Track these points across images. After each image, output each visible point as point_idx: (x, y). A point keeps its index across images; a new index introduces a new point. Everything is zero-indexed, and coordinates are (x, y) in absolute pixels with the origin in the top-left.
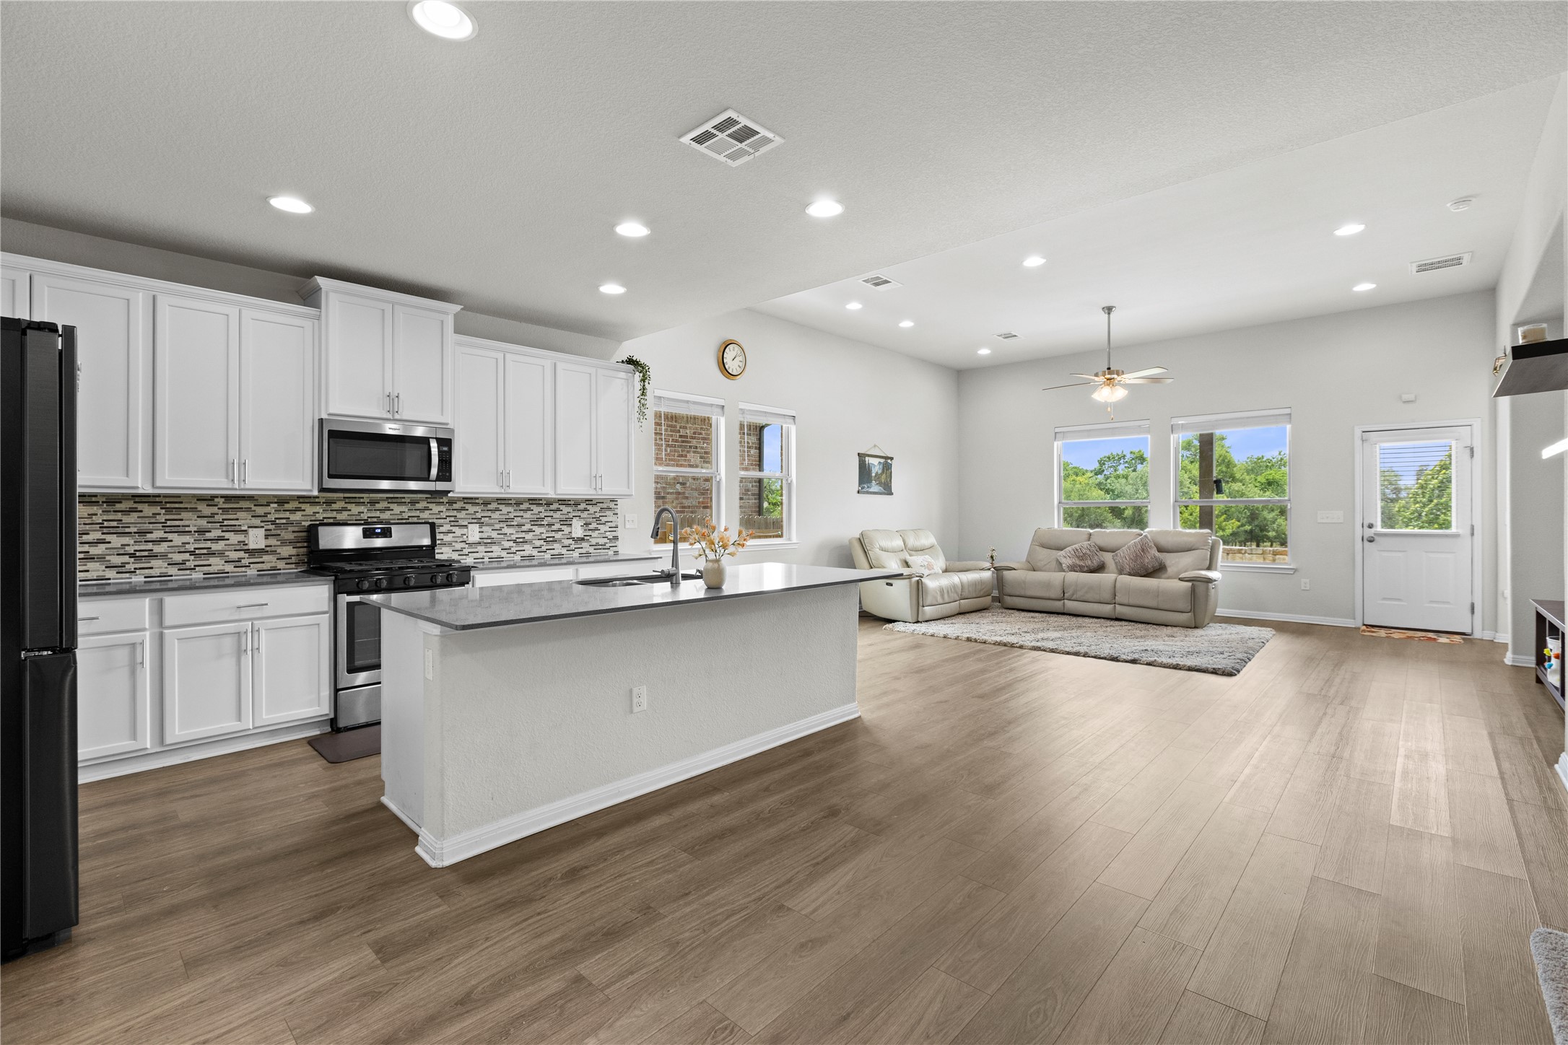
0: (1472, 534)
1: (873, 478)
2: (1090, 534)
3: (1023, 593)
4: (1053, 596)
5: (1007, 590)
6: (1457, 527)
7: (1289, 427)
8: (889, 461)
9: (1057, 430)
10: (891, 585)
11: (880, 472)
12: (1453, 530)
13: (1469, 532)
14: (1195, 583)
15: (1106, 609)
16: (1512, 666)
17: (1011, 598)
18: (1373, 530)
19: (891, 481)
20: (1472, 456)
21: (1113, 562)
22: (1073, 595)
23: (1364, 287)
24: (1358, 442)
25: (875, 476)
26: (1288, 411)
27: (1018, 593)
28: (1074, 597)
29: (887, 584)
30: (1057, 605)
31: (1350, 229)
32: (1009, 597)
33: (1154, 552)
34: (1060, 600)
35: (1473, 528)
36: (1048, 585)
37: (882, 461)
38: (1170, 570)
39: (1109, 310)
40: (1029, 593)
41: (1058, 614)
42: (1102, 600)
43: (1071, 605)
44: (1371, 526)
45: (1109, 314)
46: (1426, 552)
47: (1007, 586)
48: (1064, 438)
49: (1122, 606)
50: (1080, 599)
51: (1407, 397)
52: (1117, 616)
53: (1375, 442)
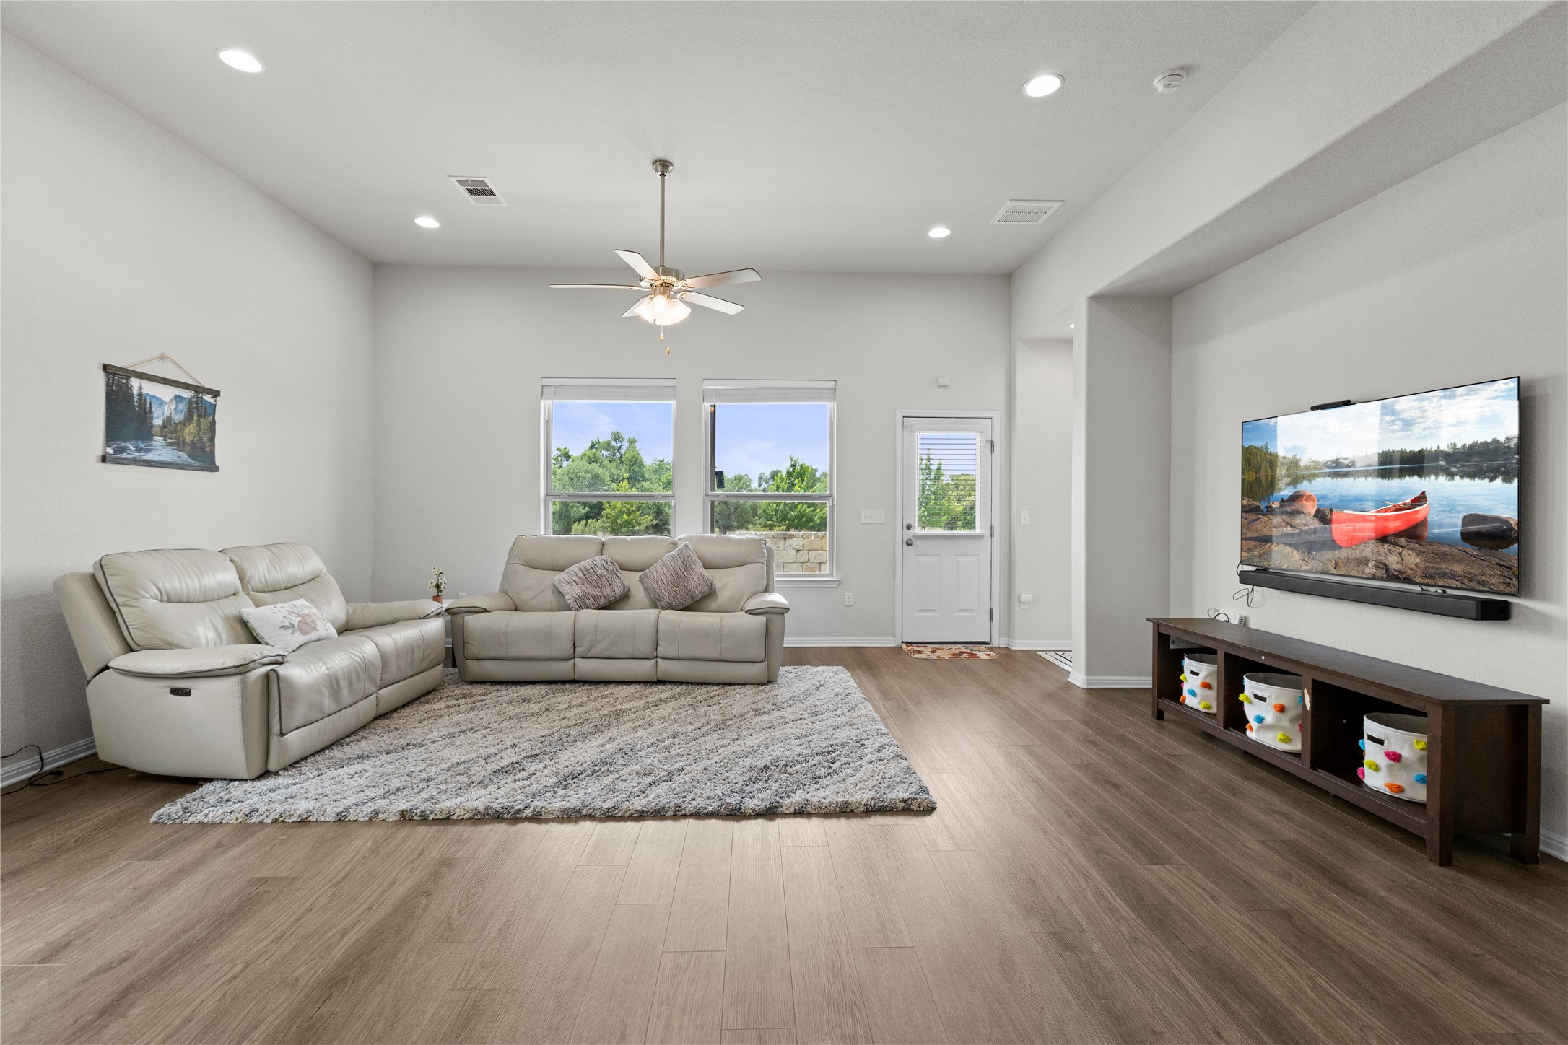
0: (992, 535)
1: (154, 430)
2: (603, 544)
3: (502, 653)
4: (557, 654)
5: (474, 648)
6: (981, 528)
7: (834, 405)
8: (208, 398)
9: (545, 382)
10: (186, 693)
11: (178, 417)
12: (978, 531)
13: (988, 533)
14: (769, 616)
15: (643, 668)
16: (1087, 689)
17: (480, 662)
18: (911, 532)
19: (212, 439)
20: (992, 451)
21: (640, 587)
22: (589, 650)
23: (939, 233)
24: (899, 428)
25: (164, 426)
26: (832, 384)
27: (492, 654)
28: (592, 653)
29: (175, 692)
30: (564, 669)
31: (1043, 85)
32: (475, 663)
33: (699, 568)
34: (568, 659)
35: (992, 527)
36: (547, 635)
37: (186, 394)
38: (724, 596)
39: (663, 166)
40: (513, 652)
41: (564, 682)
42: (637, 654)
43: (586, 667)
44: (909, 528)
45: (663, 175)
46: (956, 555)
47: (471, 642)
48: (555, 396)
49: (667, 661)
50: (602, 655)
51: (943, 381)
52: (660, 677)
53: (913, 431)
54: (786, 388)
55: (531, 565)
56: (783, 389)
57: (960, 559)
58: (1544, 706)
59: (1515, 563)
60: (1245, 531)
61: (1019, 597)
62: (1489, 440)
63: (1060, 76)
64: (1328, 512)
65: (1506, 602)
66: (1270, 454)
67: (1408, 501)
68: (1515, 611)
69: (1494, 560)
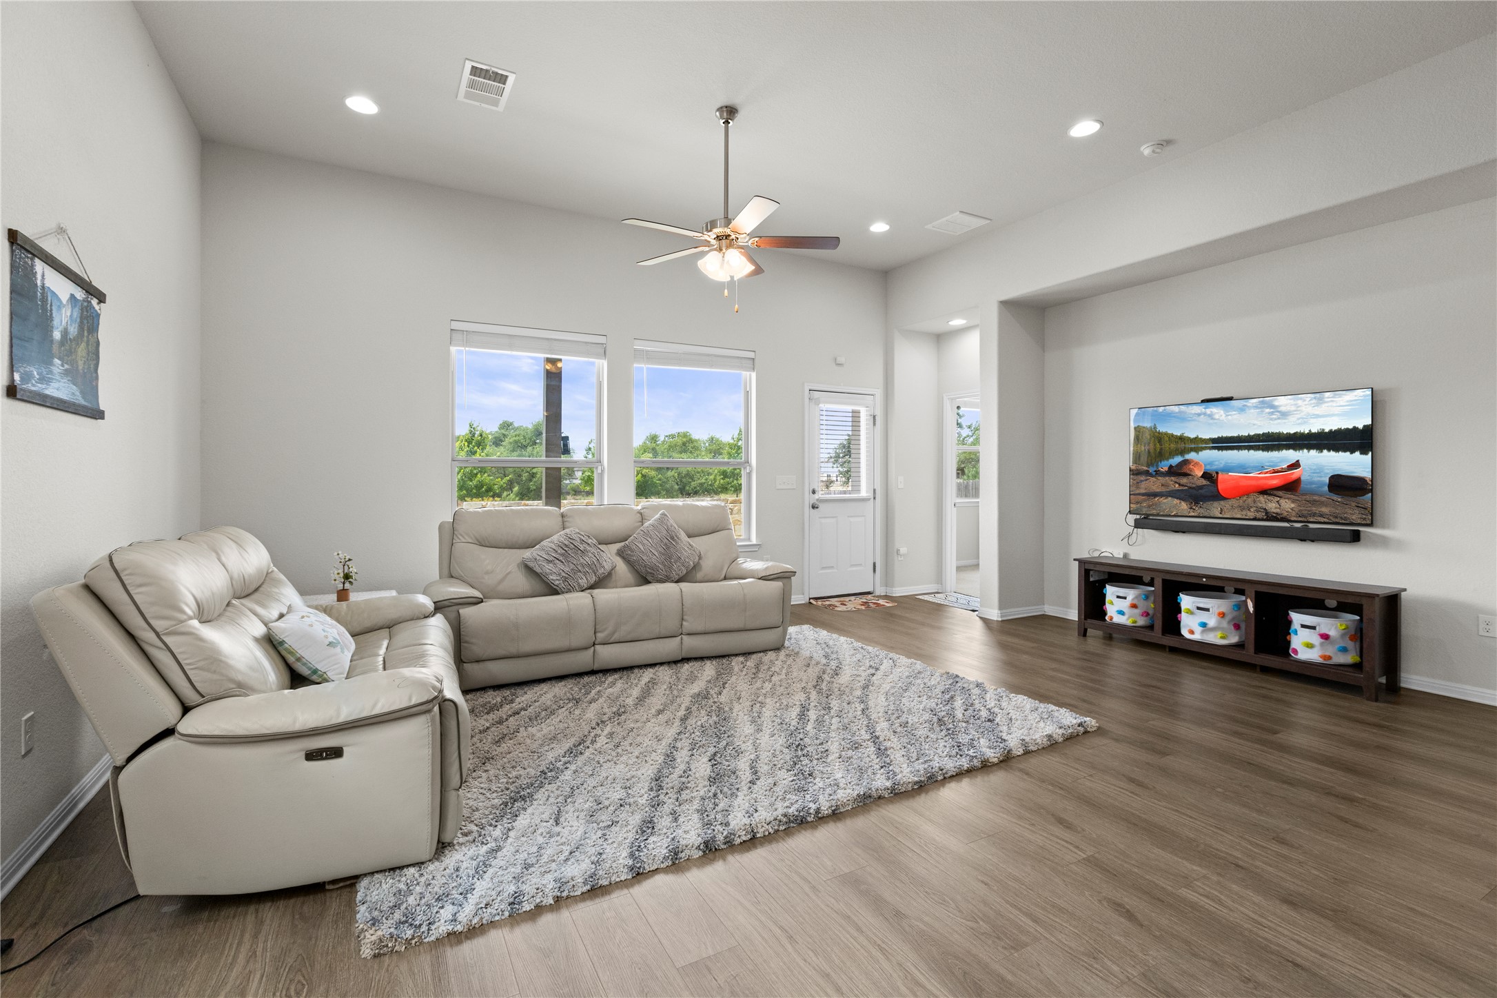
0: (874, 498)
1: (55, 348)
2: (563, 516)
3: (513, 649)
4: (576, 643)
5: (476, 648)
6: (867, 492)
7: (754, 375)
9: (455, 325)
10: (336, 753)
12: (863, 494)
13: (872, 497)
14: (780, 581)
15: (669, 647)
16: (1002, 621)
17: (481, 665)
18: (816, 496)
20: (874, 424)
21: (621, 562)
22: (614, 633)
23: (879, 227)
24: (807, 400)
25: (61, 342)
26: (751, 355)
27: (501, 652)
28: (616, 637)
29: (312, 756)
30: (583, 660)
31: (1085, 128)
32: (475, 666)
33: (683, 535)
34: (586, 648)
35: (874, 490)
36: (567, 622)
37: (80, 293)
38: (707, 565)
39: (730, 112)
40: (527, 647)
41: (582, 674)
42: (664, 633)
43: (608, 654)
44: (814, 492)
45: (727, 122)
46: (848, 517)
47: (474, 640)
48: (467, 343)
49: (692, 637)
50: (629, 638)
51: (841, 360)
52: (684, 655)
53: (817, 402)
54: (712, 355)
55: (484, 543)
56: (709, 355)
57: (852, 519)
58: (1403, 593)
59: (1369, 505)
60: (1132, 489)
61: (898, 550)
62: (1351, 427)
63: (1102, 123)
64: (1214, 474)
65: (1359, 531)
66: (1159, 433)
67: (1285, 466)
68: (1362, 535)
69: (1354, 504)
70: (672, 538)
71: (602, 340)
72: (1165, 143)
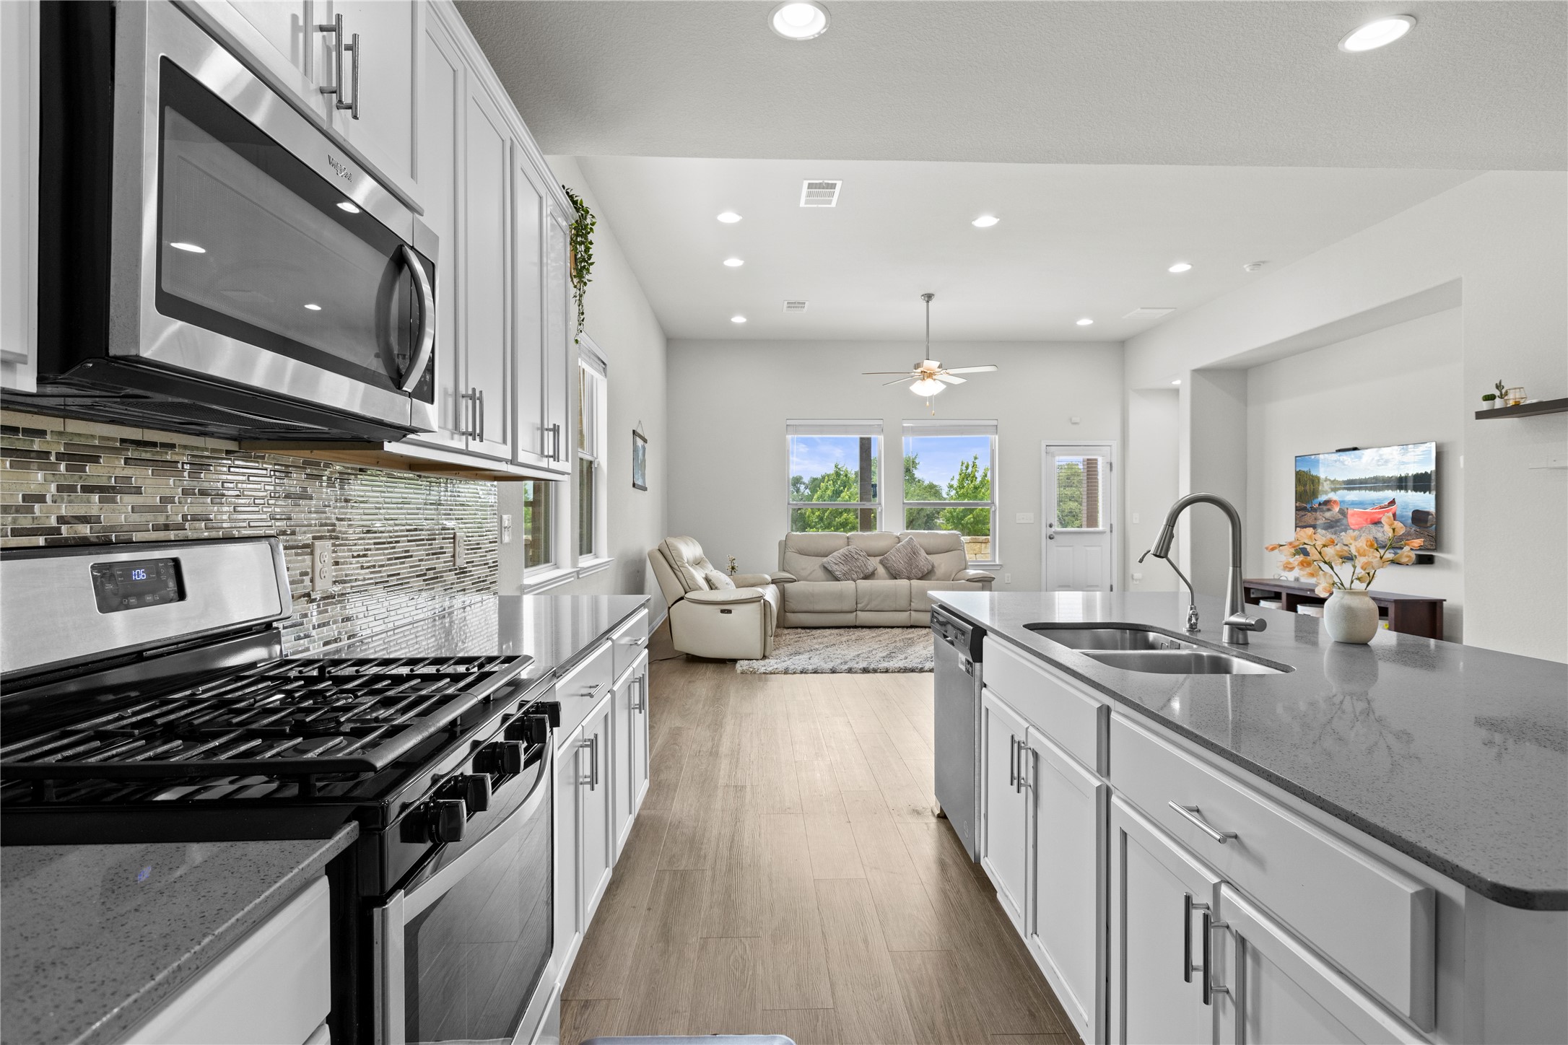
0: (1111, 531)
1: (639, 466)
2: (848, 538)
3: (811, 608)
4: (846, 608)
5: (792, 605)
6: (1103, 526)
7: (997, 437)
8: (645, 445)
9: (789, 422)
10: (729, 612)
11: (642, 459)
12: (1100, 528)
13: (1108, 530)
14: (985, 583)
15: (902, 617)
17: (796, 614)
18: (1053, 529)
20: (1111, 470)
21: (881, 566)
22: (867, 605)
23: (1085, 322)
24: (1044, 454)
25: (640, 464)
26: (995, 423)
27: (805, 608)
28: (868, 608)
29: (723, 611)
30: (849, 619)
31: (1180, 268)
32: (792, 615)
33: (923, 553)
34: (851, 612)
35: (1111, 525)
36: (840, 596)
37: (642, 443)
38: (940, 571)
39: (929, 297)
40: (817, 607)
41: (849, 627)
42: (898, 608)
43: (864, 617)
44: (1051, 526)
45: (928, 303)
46: (1085, 546)
47: (791, 600)
48: (796, 432)
49: (917, 613)
50: (876, 609)
51: (1075, 419)
52: (912, 623)
53: (1053, 456)
54: (962, 425)
55: (802, 553)
57: (1088, 549)
58: (1444, 602)
59: (1434, 534)
60: (1298, 522)
61: (1132, 576)
62: (1424, 472)
63: (1192, 265)
64: (1346, 510)
65: (1432, 556)
66: (1312, 476)
67: (1387, 503)
68: (1436, 560)
69: (1426, 533)
70: (914, 553)
71: (880, 422)
72: (1257, 265)
